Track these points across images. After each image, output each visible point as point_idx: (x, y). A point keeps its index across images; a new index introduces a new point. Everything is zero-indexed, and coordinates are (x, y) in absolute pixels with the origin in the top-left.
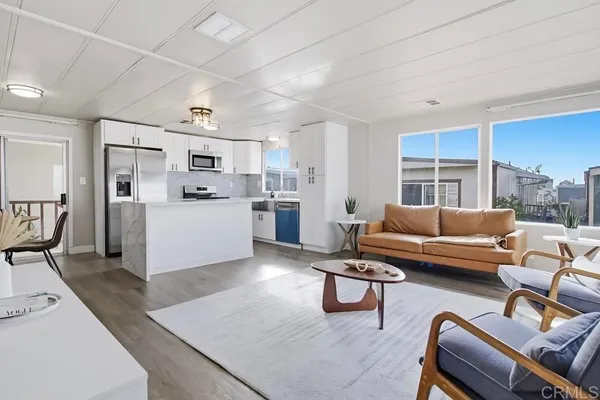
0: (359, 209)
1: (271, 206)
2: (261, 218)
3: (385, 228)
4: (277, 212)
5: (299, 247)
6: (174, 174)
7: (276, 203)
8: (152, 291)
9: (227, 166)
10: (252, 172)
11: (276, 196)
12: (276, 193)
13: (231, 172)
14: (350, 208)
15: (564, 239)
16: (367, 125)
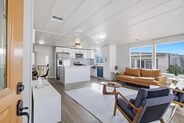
0: (118, 69)
1: (96, 68)
2: (94, 70)
3: (125, 74)
4: (98, 69)
5: (103, 78)
6: (72, 59)
7: (97, 67)
8: (66, 87)
9: (85, 56)
10: (92, 58)
11: (98, 65)
12: (98, 64)
13: (86, 58)
14: (116, 68)
15: (174, 79)
16: (121, 45)
